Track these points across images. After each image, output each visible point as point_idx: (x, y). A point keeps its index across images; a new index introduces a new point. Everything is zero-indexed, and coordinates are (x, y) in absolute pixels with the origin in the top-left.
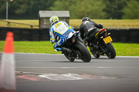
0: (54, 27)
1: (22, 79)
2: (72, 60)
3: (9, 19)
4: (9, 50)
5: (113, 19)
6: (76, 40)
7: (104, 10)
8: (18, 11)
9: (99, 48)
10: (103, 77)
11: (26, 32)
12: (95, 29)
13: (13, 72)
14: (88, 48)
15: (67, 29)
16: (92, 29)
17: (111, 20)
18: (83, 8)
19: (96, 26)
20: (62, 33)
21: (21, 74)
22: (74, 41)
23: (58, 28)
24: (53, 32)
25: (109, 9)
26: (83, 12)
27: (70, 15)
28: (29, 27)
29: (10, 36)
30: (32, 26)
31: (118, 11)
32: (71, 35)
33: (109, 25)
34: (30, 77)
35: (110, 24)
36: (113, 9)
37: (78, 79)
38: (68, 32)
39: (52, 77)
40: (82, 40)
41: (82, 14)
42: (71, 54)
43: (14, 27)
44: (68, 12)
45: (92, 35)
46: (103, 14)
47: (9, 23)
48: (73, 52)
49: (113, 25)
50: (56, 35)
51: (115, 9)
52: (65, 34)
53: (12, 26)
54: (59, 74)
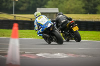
0: (37, 19)
1: (25, 57)
2: (50, 43)
3: (15, 14)
4: (15, 36)
5: (90, 14)
6: (53, 29)
7: (83, 8)
8: (22, 8)
9: (69, 34)
10: (83, 56)
11: (27, 23)
12: (67, 21)
13: (18, 52)
14: (61, 34)
15: (46, 21)
16: (64, 21)
17: (88, 15)
18: (68, 6)
19: (67, 18)
20: (43, 24)
21: (24, 53)
22: (51, 29)
23: (40, 20)
24: (37, 23)
25: (87, 7)
26: (68, 9)
27: (59, 11)
28: (30, 20)
29: (16, 26)
30: (31, 19)
31: (94, 8)
32: (49, 25)
33: (87, 19)
34: (30, 56)
35: (88, 17)
36: (90, 7)
37: (65, 57)
38: (47, 23)
39: (46, 56)
40: (57, 29)
41: (67, 10)
42: (49, 38)
43: (18, 19)
44: (58, 9)
45: (65, 25)
46: (83, 10)
47: (15, 17)
48: (50, 37)
49: (90, 19)
50: (39, 25)
51: (91, 7)
52: (45, 24)
53: (17, 19)
54: (51, 53)
